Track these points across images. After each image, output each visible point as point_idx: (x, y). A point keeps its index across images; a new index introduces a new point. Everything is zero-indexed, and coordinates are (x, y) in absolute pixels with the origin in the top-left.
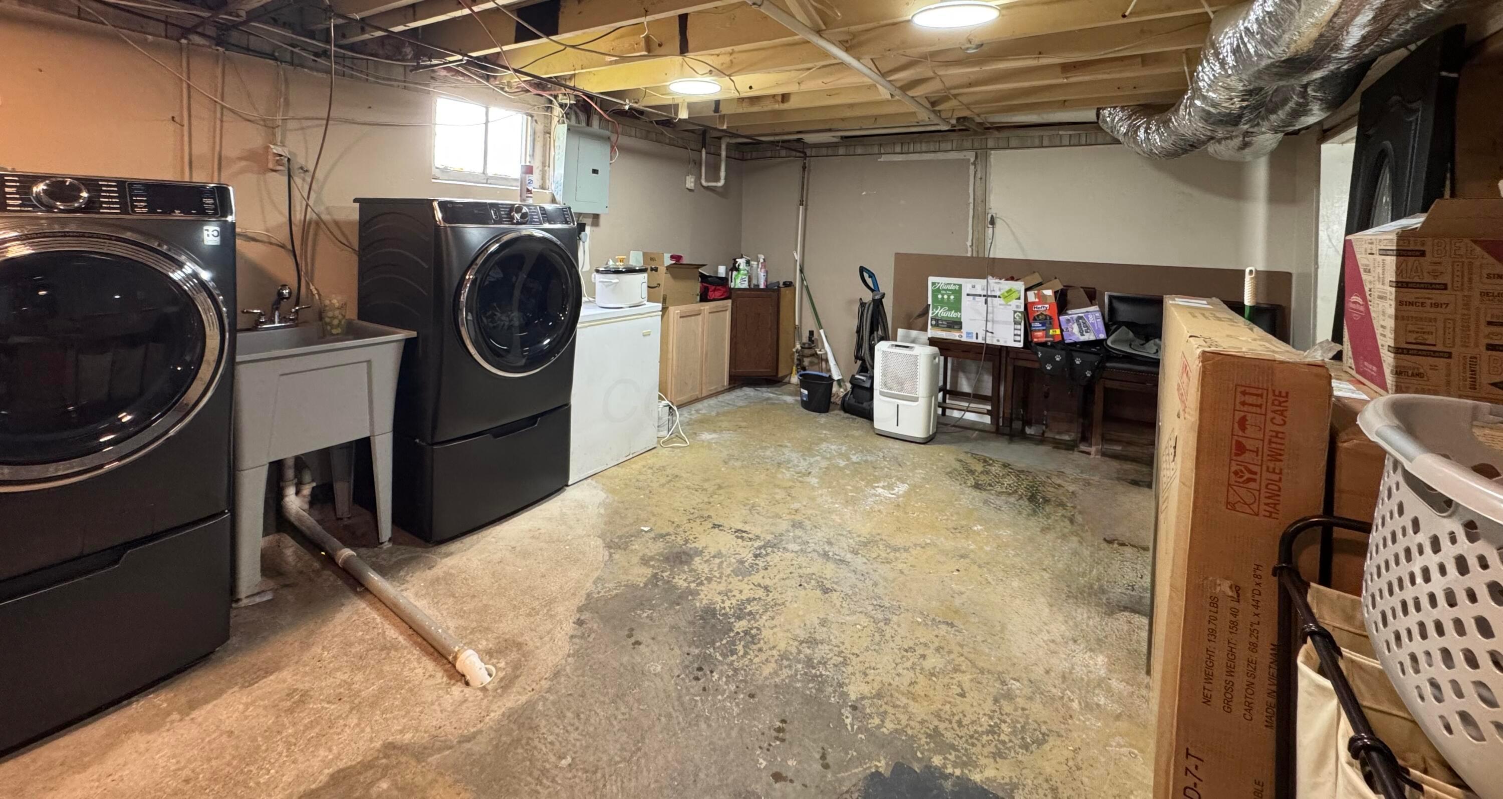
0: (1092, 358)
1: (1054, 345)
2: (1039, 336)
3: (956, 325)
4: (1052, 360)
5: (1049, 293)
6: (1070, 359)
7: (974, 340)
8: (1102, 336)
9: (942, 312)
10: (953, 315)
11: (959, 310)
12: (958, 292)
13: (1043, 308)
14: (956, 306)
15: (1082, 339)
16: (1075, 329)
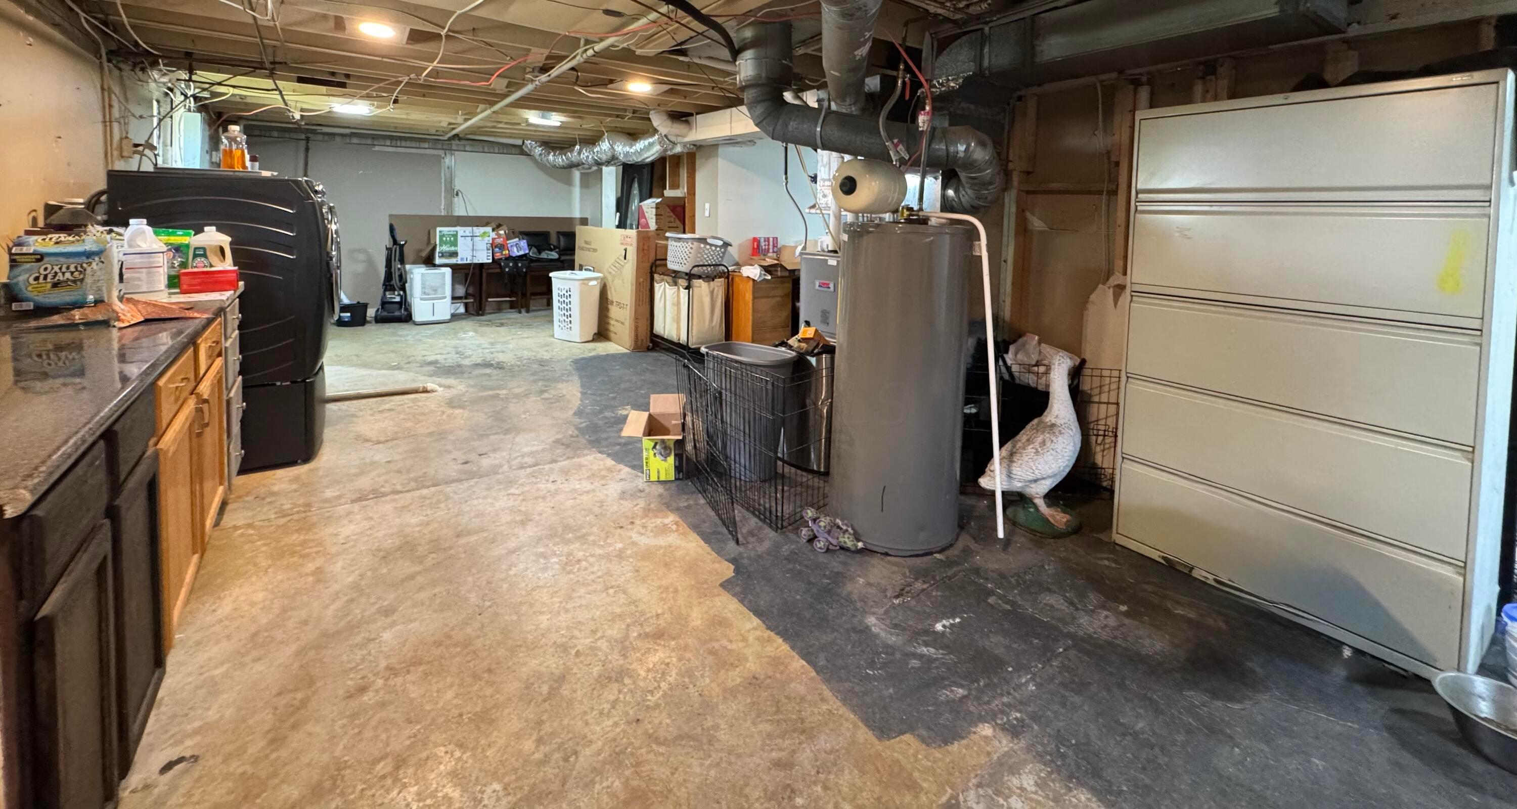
0: (525, 262)
1: (506, 259)
2: (498, 256)
3: (454, 254)
4: (508, 266)
5: (502, 232)
6: (516, 264)
7: (465, 262)
8: (527, 252)
9: (445, 248)
10: (453, 249)
11: (456, 245)
12: (455, 236)
13: (500, 241)
14: (455, 244)
15: (518, 254)
16: (515, 249)
